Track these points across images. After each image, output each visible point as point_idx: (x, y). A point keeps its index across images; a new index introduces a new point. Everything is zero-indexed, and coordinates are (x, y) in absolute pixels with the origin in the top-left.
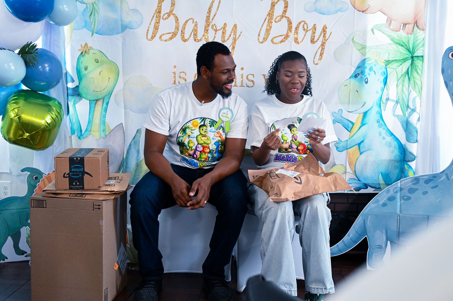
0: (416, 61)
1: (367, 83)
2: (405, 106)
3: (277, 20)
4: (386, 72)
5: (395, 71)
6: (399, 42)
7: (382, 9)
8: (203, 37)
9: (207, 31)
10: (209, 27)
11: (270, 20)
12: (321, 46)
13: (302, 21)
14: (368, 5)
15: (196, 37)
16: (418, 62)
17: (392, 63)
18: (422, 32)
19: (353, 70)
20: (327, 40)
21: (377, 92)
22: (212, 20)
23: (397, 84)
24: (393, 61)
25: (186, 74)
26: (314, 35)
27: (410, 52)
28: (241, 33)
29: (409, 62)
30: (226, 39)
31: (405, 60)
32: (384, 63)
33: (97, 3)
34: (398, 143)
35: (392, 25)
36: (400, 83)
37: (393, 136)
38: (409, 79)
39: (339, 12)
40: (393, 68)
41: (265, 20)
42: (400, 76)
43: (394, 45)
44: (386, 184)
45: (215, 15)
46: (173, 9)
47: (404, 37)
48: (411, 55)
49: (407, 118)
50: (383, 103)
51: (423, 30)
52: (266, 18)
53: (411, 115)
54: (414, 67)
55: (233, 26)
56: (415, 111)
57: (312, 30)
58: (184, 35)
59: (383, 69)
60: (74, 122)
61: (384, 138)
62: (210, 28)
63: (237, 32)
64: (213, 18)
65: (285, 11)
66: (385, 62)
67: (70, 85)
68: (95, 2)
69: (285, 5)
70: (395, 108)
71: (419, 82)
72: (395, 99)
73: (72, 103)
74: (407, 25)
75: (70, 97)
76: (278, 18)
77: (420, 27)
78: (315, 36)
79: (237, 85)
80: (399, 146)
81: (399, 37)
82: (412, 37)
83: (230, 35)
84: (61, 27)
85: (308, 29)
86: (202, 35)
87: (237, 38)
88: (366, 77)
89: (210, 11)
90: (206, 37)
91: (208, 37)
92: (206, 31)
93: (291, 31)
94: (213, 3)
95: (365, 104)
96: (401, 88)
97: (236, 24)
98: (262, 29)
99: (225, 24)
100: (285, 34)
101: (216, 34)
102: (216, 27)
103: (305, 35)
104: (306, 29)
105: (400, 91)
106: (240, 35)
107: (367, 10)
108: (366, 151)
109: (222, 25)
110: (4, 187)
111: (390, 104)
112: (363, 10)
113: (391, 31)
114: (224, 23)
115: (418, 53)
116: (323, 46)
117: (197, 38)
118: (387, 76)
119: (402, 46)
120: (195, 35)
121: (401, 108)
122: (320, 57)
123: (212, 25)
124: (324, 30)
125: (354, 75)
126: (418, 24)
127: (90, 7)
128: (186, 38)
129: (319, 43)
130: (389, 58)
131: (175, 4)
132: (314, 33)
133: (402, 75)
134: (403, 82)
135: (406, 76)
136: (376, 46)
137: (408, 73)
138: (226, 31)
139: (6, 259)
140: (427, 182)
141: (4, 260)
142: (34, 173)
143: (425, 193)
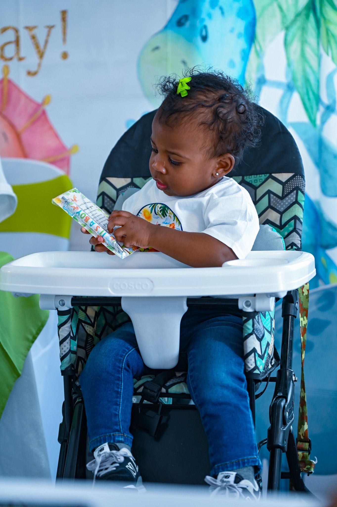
1: (204, 39)
2: (311, 97)
4: (249, 8)
5: (275, 5)
19: (171, 6)
21: (232, 64)
23: (286, 40)
36: (294, 36)
38: (318, 22)
42: (291, 16)
49: (318, 130)
56: (333, 110)
70: (285, 105)
72: (285, 81)
88: (205, 23)
96: (299, 50)
105: (295, 56)
111: (271, 95)
118: (254, 18)
125: (175, 21)
133: (298, 15)
134: (302, 35)
135: (307, 16)
137: (313, 6)
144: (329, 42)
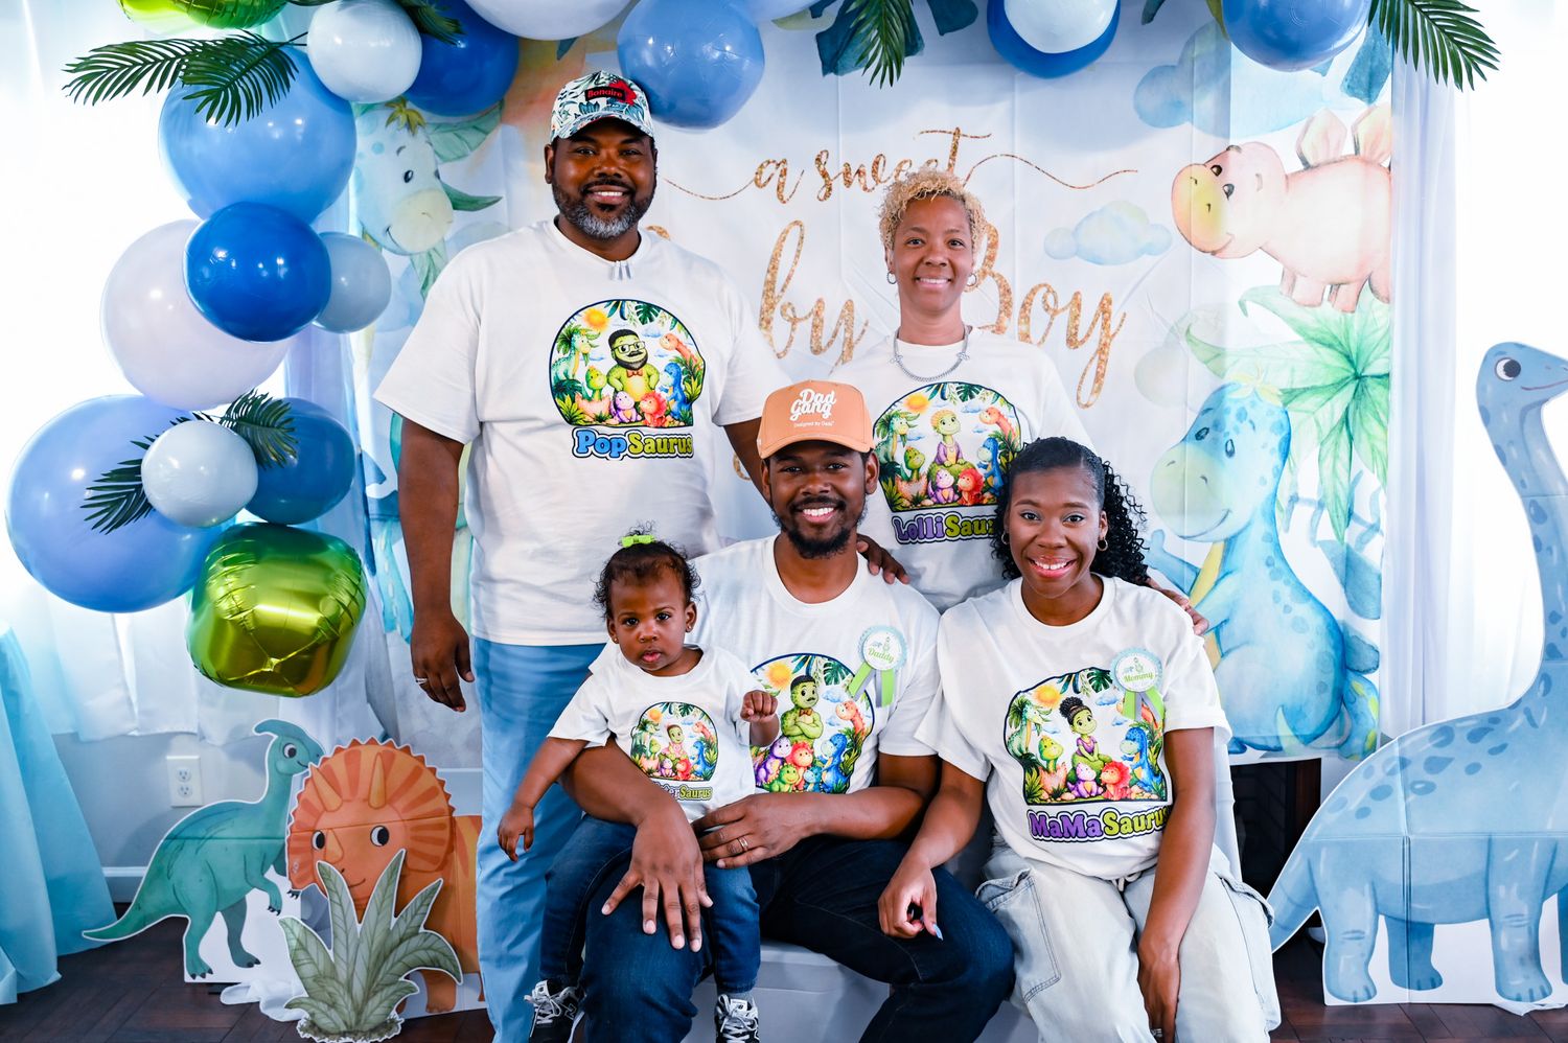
0: (1374, 388)
1: (1230, 454)
2: (1340, 514)
4: (1285, 422)
5: (1312, 419)
6: (1319, 336)
7: (1266, 243)
9: (768, 322)
10: (772, 313)
12: (1097, 357)
13: (1040, 286)
14: (1228, 234)
16: (1375, 390)
17: (1300, 397)
18: (1386, 306)
19: (1192, 417)
20: (1114, 335)
21: (1263, 481)
22: (783, 290)
23: (1320, 456)
24: (1305, 390)
26: (1077, 322)
27: (1350, 361)
28: (866, 324)
29: (1351, 388)
30: (824, 344)
31: (1339, 385)
32: (1280, 396)
33: (440, 251)
34: (1325, 619)
35: (1297, 288)
36: (1328, 452)
37: (1311, 602)
38: (1351, 438)
39: (1145, 256)
40: (1306, 412)
42: (1326, 431)
43: (1307, 345)
44: (1297, 736)
45: (789, 278)
47: (1335, 321)
48: (1355, 371)
49: (1348, 547)
50: (1282, 510)
51: (1388, 300)
53: (1368, 541)
54: (1369, 403)
55: (840, 307)
56: (1378, 529)
57: (1068, 311)
59: (1277, 413)
60: (391, 594)
61: (1287, 609)
62: (776, 314)
63: (855, 321)
64: (785, 286)
65: (990, 259)
66: (1280, 393)
67: (373, 491)
68: (434, 249)
69: (989, 239)
70: (1314, 524)
71: (1380, 446)
72: (1316, 498)
73: (383, 543)
74: (1342, 288)
75: (375, 526)
77: (1382, 293)
78: (1079, 328)
80: (1327, 627)
82: (1356, 320)
83: (835, 335)
84: (341, 336)
85: (1060, 307)
87: (854, 339)
88: (1230, 437)
89: (774, 268)
92: (764, 323)
93: (1009, 315)
94: (783, 243)
95: (1230, 516)
96: (1331, 466)
97: (851, 301)
99: (820, 301)
100: (994, 323)
101: (793, 330)
102: (793, 310)
103: (1051, 324)
104: (1052, 305)
105: (1327, 473)
106: (863, 331)
107: (1224, 247)
108: (1237, 647)
109: (811, 305)
110: (181, 773)
111: (1303, 513)
112: (1215, 249)
114: (816, 300)
115: (1375, 368)
116: (1104, 353)
118: (1289, 434)
119: (1330, 346)
121: (1332, 522)
122: (1097, 385)
123: (782, 307)
124: (1103, 307)
125: (1193, 434)
126: (1374, 285)
127: (422, 266)
129: (1092, 345)
130: (1292, 382)
132: (1076, 317)
133: (1333, 429)
134: (1336, 450)
135: (1341, 430)
136: (1255, 350)
137: (1346, 420)
138: (822, 321)
139: (208, 975)
140: (1475, 736)
141: (203, 976)
142: (288, 736)
143: (1473, 769)
144: (1374, 459)
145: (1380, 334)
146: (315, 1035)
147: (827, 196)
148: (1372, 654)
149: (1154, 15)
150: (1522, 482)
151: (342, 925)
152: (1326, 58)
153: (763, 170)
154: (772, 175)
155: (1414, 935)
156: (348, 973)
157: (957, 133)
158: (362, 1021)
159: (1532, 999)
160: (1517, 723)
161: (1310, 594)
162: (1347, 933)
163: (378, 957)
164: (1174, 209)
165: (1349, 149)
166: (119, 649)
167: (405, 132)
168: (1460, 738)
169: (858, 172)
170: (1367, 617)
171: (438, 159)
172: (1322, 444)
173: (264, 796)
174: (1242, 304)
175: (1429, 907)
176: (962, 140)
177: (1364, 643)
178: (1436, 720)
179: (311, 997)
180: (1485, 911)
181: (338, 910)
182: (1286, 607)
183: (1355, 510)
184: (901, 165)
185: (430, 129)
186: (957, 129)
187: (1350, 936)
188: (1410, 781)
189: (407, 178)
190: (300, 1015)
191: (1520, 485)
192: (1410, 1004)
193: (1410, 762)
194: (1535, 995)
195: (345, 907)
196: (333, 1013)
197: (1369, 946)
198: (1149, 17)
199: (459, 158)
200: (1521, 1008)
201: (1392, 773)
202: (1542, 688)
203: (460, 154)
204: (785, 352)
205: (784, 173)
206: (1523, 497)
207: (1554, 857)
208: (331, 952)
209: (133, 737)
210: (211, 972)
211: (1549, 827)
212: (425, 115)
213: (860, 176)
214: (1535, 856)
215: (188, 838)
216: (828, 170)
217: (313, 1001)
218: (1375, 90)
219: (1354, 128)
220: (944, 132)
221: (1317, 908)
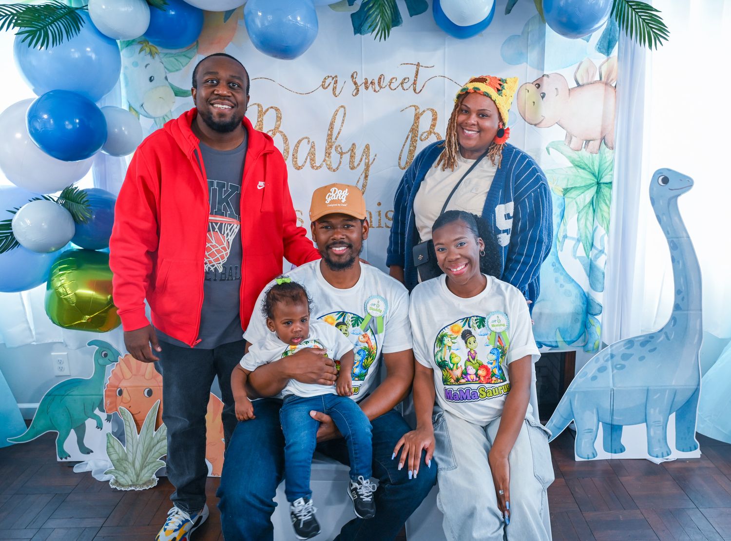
2: (588, 244)
3: (423, 137)
4: (563, 203)
5: (575, 201)
6: (580, 164)
7: (559, 121)
8: (324, 163)
9: (329, 154)
10: (331, 149)
11: (413, 137)
14: (542, 116)
15: (313, 162)
16: (605, 190)
17: (571, 191)
18: (611, 151)
22: (336, 139)
23: (578, 218)
24: (573, 188)
25: (302, 214)
27: (595, 176)
28: (376, 156)
29: (594, 189)
30: (356, 165)
31: (588, 187)
32: (562, 192)
34: (579, 291)
35: (572, 143)
36: (582, 216)
37: (573, 283)
38: (594, 211)
40: (573, 198)
41: (407, 138)
42: (581, 207)
43: (574, 169)
44: (565, 341)
45: (339, 133)
46: (280, 124)
47: (587, 158)
48: (596, 180)
49: (591, 260)
50: (560, 242)
51: (612, 148)
52: (409, 135)
53: (599, 257)
54: (602, 196)
55: (364, 147)
56: (603, 252)
58: (296, 161)
59: (560, 199)
62: (333, 151)
63: (370, 154)
64: (337, 137)
65: (433, 125)
66: (563, 190)
69: (433, 116)
70: (575, 248)
71: (606, 215)
72: (576, 236)
74: (591, 142)
76: (425, 135)
77: (610, 145)
79: (373, 226)
80: (580, 295)
81: (580, 158)
82: (597, 157)
83: (361, 159)
86: (323, 160)
87: (370, 163)
89: (331, 128)
90: (328, 163)
91: (331, 163)
92: (327, 155)
94: (336, 117)
96: (584, 223)
97: (368, 145)
98: (404, 150)
99: (354, 144)
101: (341, 158)
102: (341, 148)
105: (582, 226)
106: (374, 159)
108: (539, 302)
109: (350, 146)
110: (59, 361)
111: (569, 243)
112: (536, 123)
113: (571, 151)
114: (352, 143)
115: (605, 179)
117: (314, 165)
118: (564, 208)
119: (584, 169)
120: (312, 160)
121: (584, 248)
123: (336, 147)
126: (606, 141)
127: (160, 124)
128: (300, 165)
130: (567, 185)
131: (282, 118)
133: (585, 207)
134: (586, 216)
135: (589, 207)
136: (552, 170)
137: (592, 203)
138: (355, 154)
139: (68, 458)
140: (643, 344)
141: (66, 458)
142: (103, 347)
143: (642, 358)
144: (603, 220)
145: (608, 164)
146: (118, 486)
147: (357, 94)
148: (598, 307)
149: (511, 10)
150: (668, 232)
151: (130, 435)
152: (590, 33)
153: (326, 81)
154: (330, 83)
155: (614, 430)
156: (133, 458)
157: (418, 65)
158: (139, 480)
159: (663, 457)
160: (661, 339)
161: (573, 280)
162: (586, 430)
163: (147, 450)
164: (518, 104)
165: (597, 78)
166: (23, 305)
167: (149, 57)
168: (637, 345)
169: (372, 83)
170: (596, 291)
171: (166, 70)
172: (579, 212)
173: (93, 375)
174: (547, 149)
175: (621, 418)
176: (420, 68)
177: (595, 302)
178: (625, 337)
179: (116, 469)
180: (645, 420)
181: (128, 428)
182: (561, 285)
183: (594, 243)
184: (392, 79)
185: (162, 55)
186: (418, 63)
187: (586, 431)
188: (615, 364)
189: (151, 80)
190: (111, 478)
191: (667, 233)
192: (611, 459)
193: (615, 355)
194: (664, 455)
195: (132, 428)
196: (126, 476)
197: (595, 435)
198: (508, 11)
199: (177, 70)
200: (658, 461)
201: (607, 361)
202: (672, 323)
203: (178, 68)
204: (337, 168)
205: (336, 82)
206: (668, 238)
207: (675, 396)
208: (125, 448)
209: (34, 345)
210: (69, 456)
211: (673, 383)
212: (159, 49)
213: (372, 85)
214: (666, 396)
215: (56, 395)
216: (357, 81)
217: (117, 471)
218: (610, 50)
219: (600, 68)
220: (412, 64)
221: (573, 420)
